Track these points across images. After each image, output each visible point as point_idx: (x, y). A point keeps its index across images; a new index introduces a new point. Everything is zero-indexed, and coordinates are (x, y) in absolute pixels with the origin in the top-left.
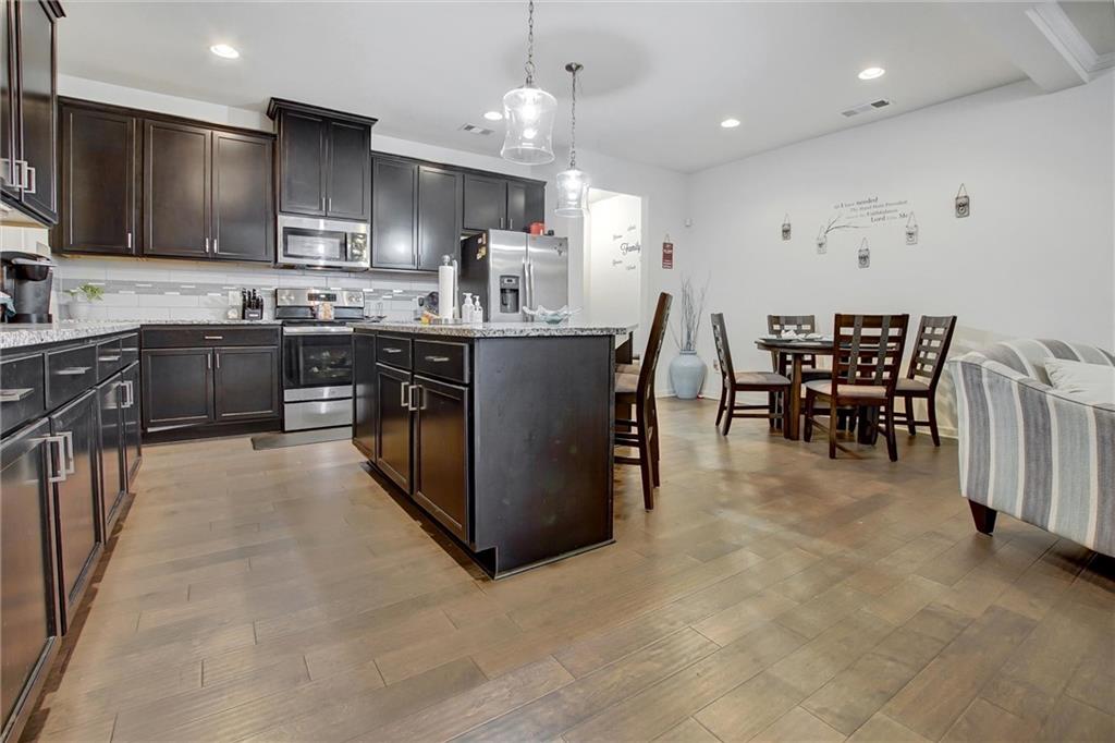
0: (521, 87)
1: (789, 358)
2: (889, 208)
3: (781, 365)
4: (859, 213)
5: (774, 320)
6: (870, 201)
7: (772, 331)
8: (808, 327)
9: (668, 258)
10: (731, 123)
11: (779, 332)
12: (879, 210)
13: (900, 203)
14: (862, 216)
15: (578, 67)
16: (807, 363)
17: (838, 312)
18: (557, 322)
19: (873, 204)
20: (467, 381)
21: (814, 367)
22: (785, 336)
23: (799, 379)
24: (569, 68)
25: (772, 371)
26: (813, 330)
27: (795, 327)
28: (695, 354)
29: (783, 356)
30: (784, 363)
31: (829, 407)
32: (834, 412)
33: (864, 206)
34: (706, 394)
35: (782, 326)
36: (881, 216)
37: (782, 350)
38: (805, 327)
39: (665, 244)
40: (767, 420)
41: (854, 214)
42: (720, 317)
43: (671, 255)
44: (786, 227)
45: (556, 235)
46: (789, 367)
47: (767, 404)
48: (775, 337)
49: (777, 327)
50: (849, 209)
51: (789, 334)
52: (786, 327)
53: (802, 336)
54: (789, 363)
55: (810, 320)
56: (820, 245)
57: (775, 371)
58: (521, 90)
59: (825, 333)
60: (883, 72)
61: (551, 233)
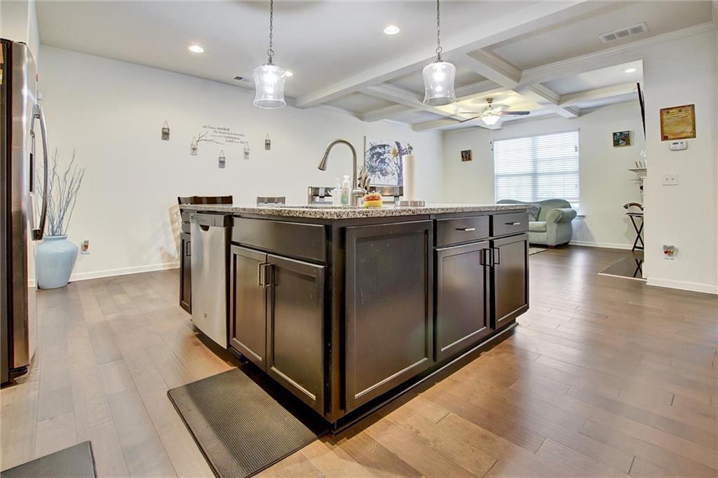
2: (236, 136)
4: (219, 134)
6: (225, 129)
12: (230, 136)
13: (240, 135)
14: (221, 137)
19: (227, 131)
33: (221, 131)
36: (231, 139)
41: (215, 134)
44: (166, 130)
50: (212, 130)
56: (194, 149)
60: (292, 75)
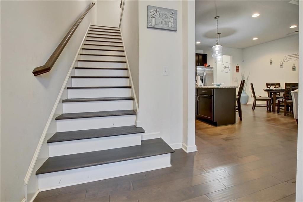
0: (216, 45)
1: (272, 94)
3: (270, 95)
5: (268, 84)
6: (295, 54)
7: (267, 87)
8: (278, 86)
9: (237, 70)
10: (255, 39)
11: (270, 87)
14: (293, 58)
15: (220, 33)
16: (278, 95)
17: (286, 82)
18: (219, 86)
20: (213, 95)
21: (280, 96)
22: (271, 88)
23: (275, 98)
24: (218, 34)
25: (268, 96)
26: (279, 87)
27: (274, 86)
28: (245, 93)
29: (271, 93)
30: (271, 95)
31: (284, 105)
32: (285, 106)
33: (294, 56)
34: (249, 103)
35: (270, 86)
37: (270, 91)
38: (277, 86)
39: (237, 67)
40: (266, 107)
41: (291, 58)
42: (252, 84)
43: (238, 69)
44: (271, 61)
45: (210, 66)
46: (272, 96)
47: (266, 104)
48: (268, 88)
49: (269, 86)
50: (289, 56)
51: (272, 88)
52: (272, 86)
53: (276, 88)
54: (272, 95)
55: (279, 84)
56: (281, 66)
57: (269, 97)
58: (216, 46)
59: (283, 87)
60: (297, 26)
61: (209, 66)
